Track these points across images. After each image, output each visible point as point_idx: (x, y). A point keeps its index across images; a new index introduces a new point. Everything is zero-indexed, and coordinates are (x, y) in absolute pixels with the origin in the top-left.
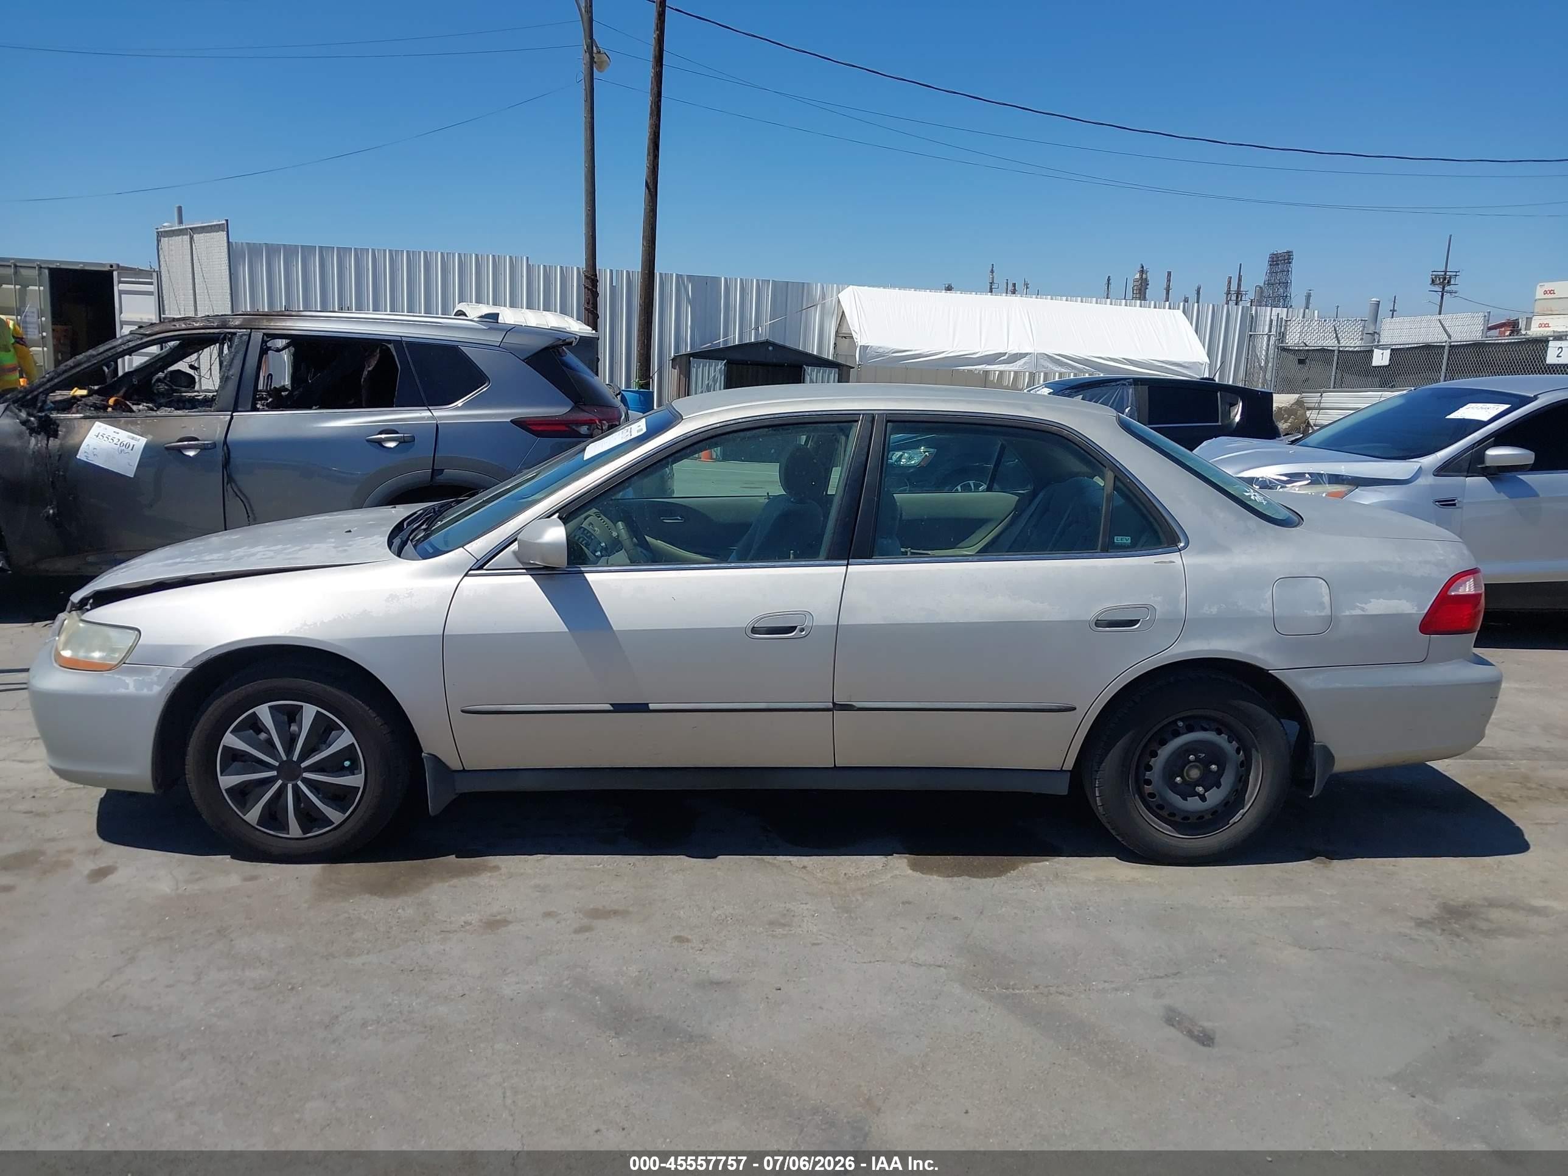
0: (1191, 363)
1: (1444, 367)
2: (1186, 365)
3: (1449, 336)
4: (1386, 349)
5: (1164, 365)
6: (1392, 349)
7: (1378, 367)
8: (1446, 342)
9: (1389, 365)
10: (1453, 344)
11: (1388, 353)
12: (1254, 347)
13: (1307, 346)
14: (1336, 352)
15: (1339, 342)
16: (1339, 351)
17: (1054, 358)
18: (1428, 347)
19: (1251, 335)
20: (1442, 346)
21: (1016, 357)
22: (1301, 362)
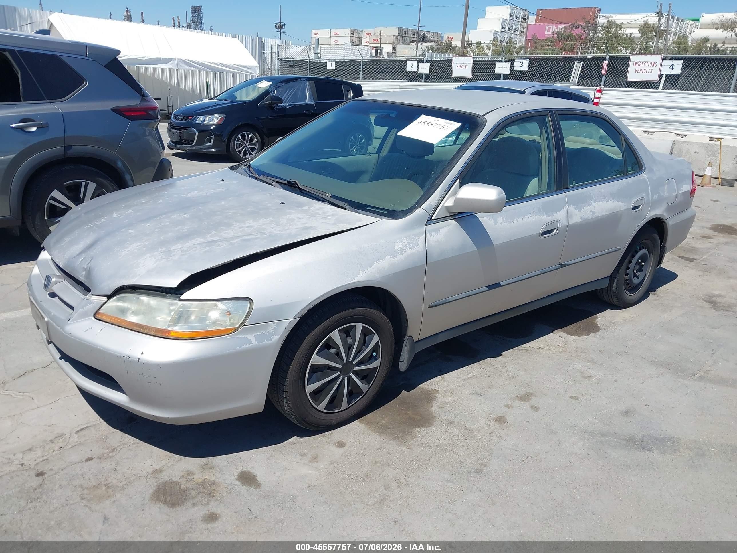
0: (251, 66)
1: (361, 72)
2: (249, 67)
3: (362, 57)
4: (333, 61)
5: (240, 67)
6: (336, 62)
7: (330, 70)
8: (361, 59)
9: (335, 69)
10: (364, 60)
11: (334, 63)
12: (265, 58)
13: (293, 58)
14: (308, 62)
15: (309, 57)
16: (310, 62)
17: (187, 62)
18: (352, 62)
19: (263, 52)
20: (359, 61)
21: (167, 61)
22: (291, 66)
